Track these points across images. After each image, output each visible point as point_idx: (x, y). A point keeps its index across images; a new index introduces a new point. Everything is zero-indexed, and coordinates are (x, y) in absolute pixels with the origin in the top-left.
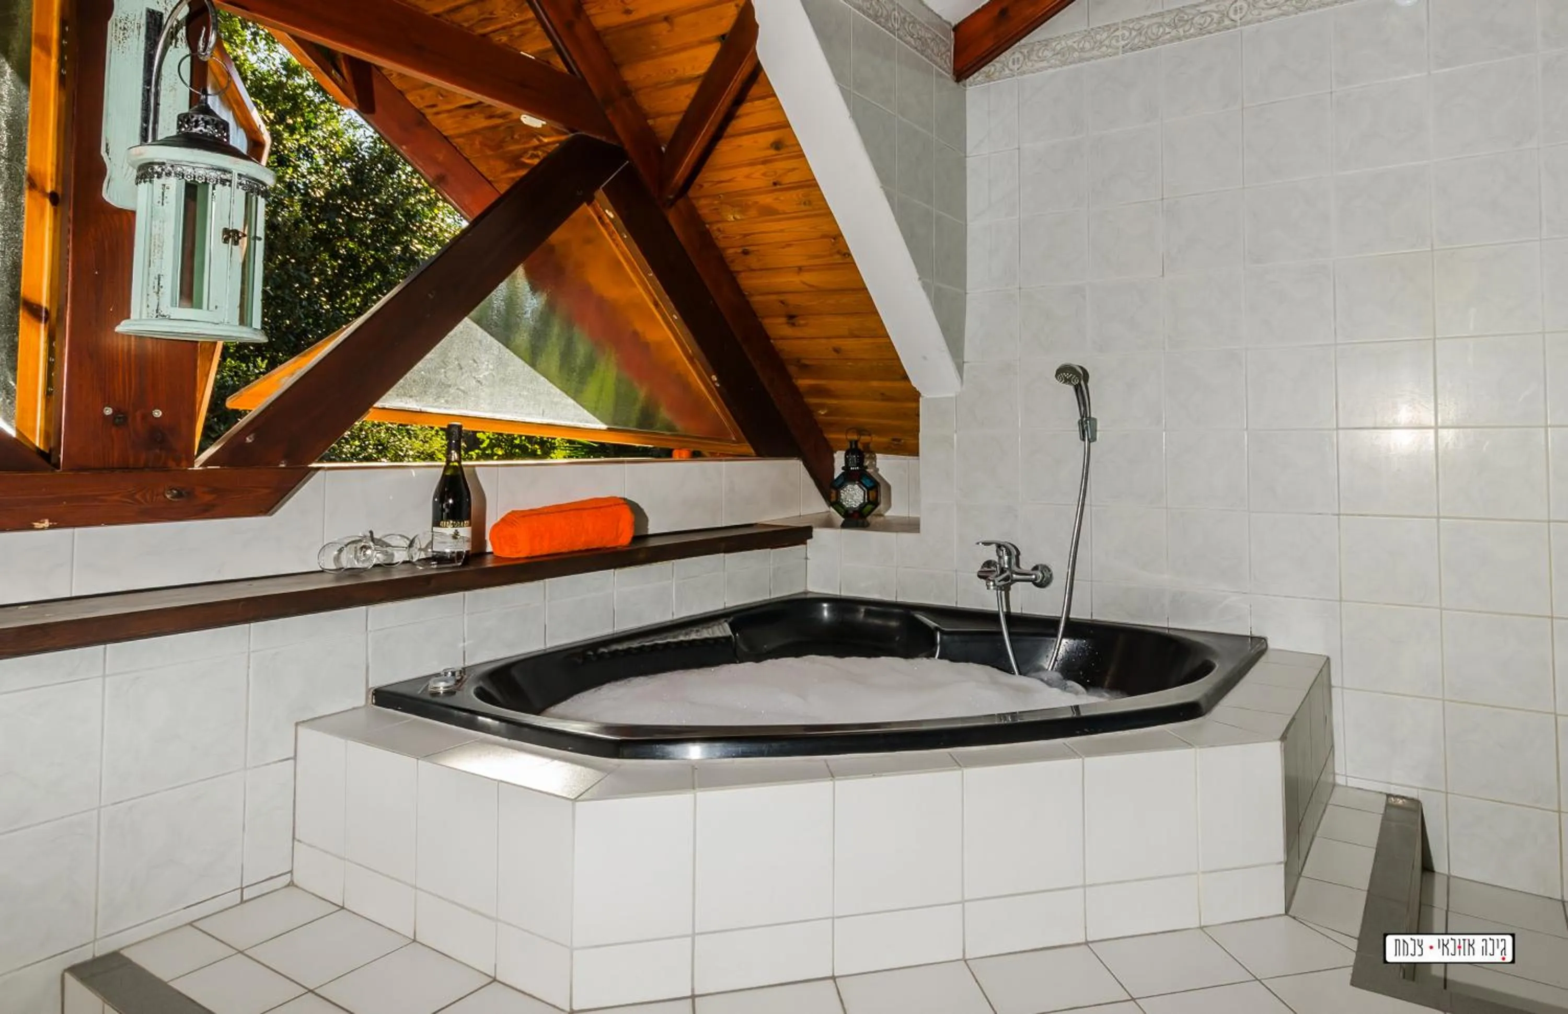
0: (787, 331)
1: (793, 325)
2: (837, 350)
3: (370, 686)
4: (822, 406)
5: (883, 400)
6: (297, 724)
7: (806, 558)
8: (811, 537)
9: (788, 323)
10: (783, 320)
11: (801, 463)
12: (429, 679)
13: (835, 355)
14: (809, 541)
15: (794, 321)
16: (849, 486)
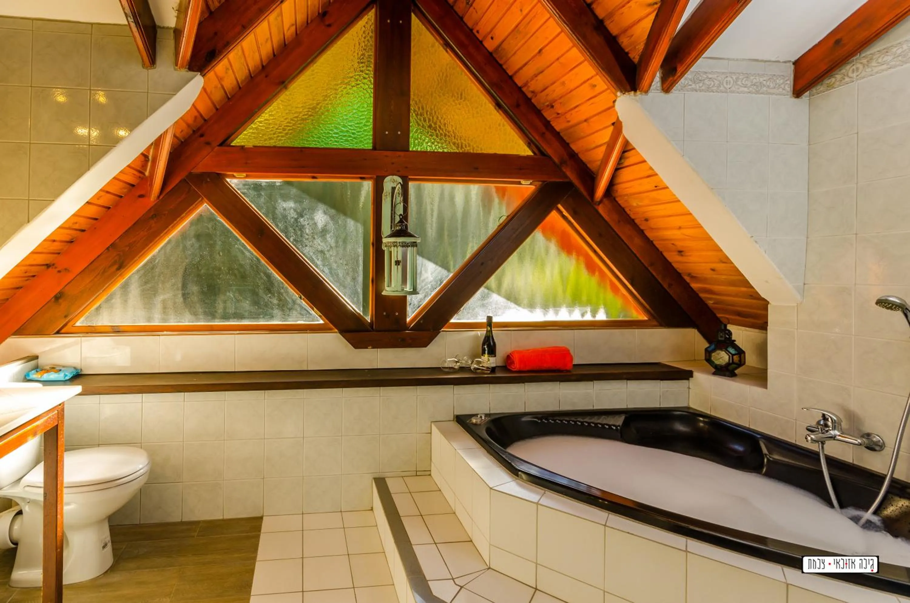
0: (679, 258)
1: (682, 255)
2: (713, 270)
3: (455, 414)
4: (710, 299)
5: (752, 299)
6: (432, 422)
7: (689, 388)
8: (692, 377)
9: (678, 255)
10: (676, 253)
11: (696, 330)
12: (471, 418)
13: (712, 272)
14: (691, 379)
15: (683, 253)
16: (718, 352)
